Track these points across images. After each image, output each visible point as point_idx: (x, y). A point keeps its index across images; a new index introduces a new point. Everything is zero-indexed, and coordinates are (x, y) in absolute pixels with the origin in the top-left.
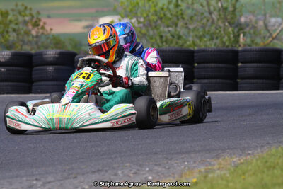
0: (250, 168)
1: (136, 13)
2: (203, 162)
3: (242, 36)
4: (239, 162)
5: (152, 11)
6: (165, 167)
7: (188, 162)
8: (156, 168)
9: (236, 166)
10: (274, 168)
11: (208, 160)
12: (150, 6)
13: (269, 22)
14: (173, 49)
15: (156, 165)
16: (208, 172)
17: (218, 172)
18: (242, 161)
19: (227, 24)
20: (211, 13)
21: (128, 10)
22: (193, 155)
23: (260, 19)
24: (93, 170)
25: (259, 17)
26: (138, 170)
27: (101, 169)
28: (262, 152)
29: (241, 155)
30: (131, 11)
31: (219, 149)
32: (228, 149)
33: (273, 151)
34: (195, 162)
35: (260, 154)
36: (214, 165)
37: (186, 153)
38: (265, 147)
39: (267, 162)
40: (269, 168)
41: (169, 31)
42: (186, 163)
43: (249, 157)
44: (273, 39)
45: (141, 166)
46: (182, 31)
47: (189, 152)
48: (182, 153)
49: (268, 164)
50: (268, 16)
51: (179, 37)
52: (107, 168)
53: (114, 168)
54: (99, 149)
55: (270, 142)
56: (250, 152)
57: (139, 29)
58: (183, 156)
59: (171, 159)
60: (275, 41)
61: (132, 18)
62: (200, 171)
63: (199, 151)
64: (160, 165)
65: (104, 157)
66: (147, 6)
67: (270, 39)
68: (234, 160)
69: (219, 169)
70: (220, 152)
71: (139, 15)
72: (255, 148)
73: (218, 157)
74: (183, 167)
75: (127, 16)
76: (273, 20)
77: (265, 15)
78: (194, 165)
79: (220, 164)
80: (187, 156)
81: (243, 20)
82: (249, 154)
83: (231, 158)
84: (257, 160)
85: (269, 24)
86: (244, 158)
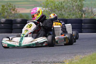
0: (86, 59)
1: (48, 6)
2: (70, 57)
3: (84, 14)
4: (82, 57)
5: (53, 6)
6: (57, 59)
7: (65, 57)
8: (54, 59)
9: (81, 59)
10: (94, 59)
11: (72, 56)
12: (52, 4)
13: (93, 10)
14: (60, 19)
15: (54, 58)
16: (72, 60)
17: (75, 60)
18: (83, 57)
19: (79, 10)
20: (73, 7)
21: (45, 5)
22: (67, 55)
23: (90, 9)
24: (33, 59)
25: (90, 8)
26: (48, 60)
27: (35, 59)
28: (90, 54)
29: (83, 55)
30: (46, 6)
31: (76, 53)
32: (79, 53)
33: (94, 54)
34: (67, 57)
35: (90, 55)
36: (74, 58)
37: (64, 54)
38: (91, 52)
39: (92, 57)
40: (93, 59)
41: (59, 13)
42: (64, 57)
43: (86, 56)
44: (94, 16)
45: (49, 58)
46: (63, 13)
47: (65, 54)
48: (63, 54)
49: (92, 58)
50: (93, 8)
51: (62, 15)
52: (38, 59)
53: (40, 59)
54: (35, 52)
55: (93, 50)
56: (86, 54)
57: (49, 12)
58: (63, 55)
59: (59, 56)
60: (95, 16)
61: (46, 8)
62: (69, 60)
63: (69, 53)
64: (55, 58)
65: (37, 55)
66: (51, 4)
67: (93, 16)
68: (81, 56)
69: (75, 59)
70: (76, 54)
71: (49, 7)
72: (88, 53)
73: (75, 55)
74: (63, 59)
75: (44, 7)
76: (94, 9)
77: (92, 8)
78: (67, 58)
79: (76, 58)
80: (65, 55)
81: (84, 9)
82: (86, 55)
83: (80, 56)
84: (88, 57)
85: (93, 11)
86: (84, 56)
